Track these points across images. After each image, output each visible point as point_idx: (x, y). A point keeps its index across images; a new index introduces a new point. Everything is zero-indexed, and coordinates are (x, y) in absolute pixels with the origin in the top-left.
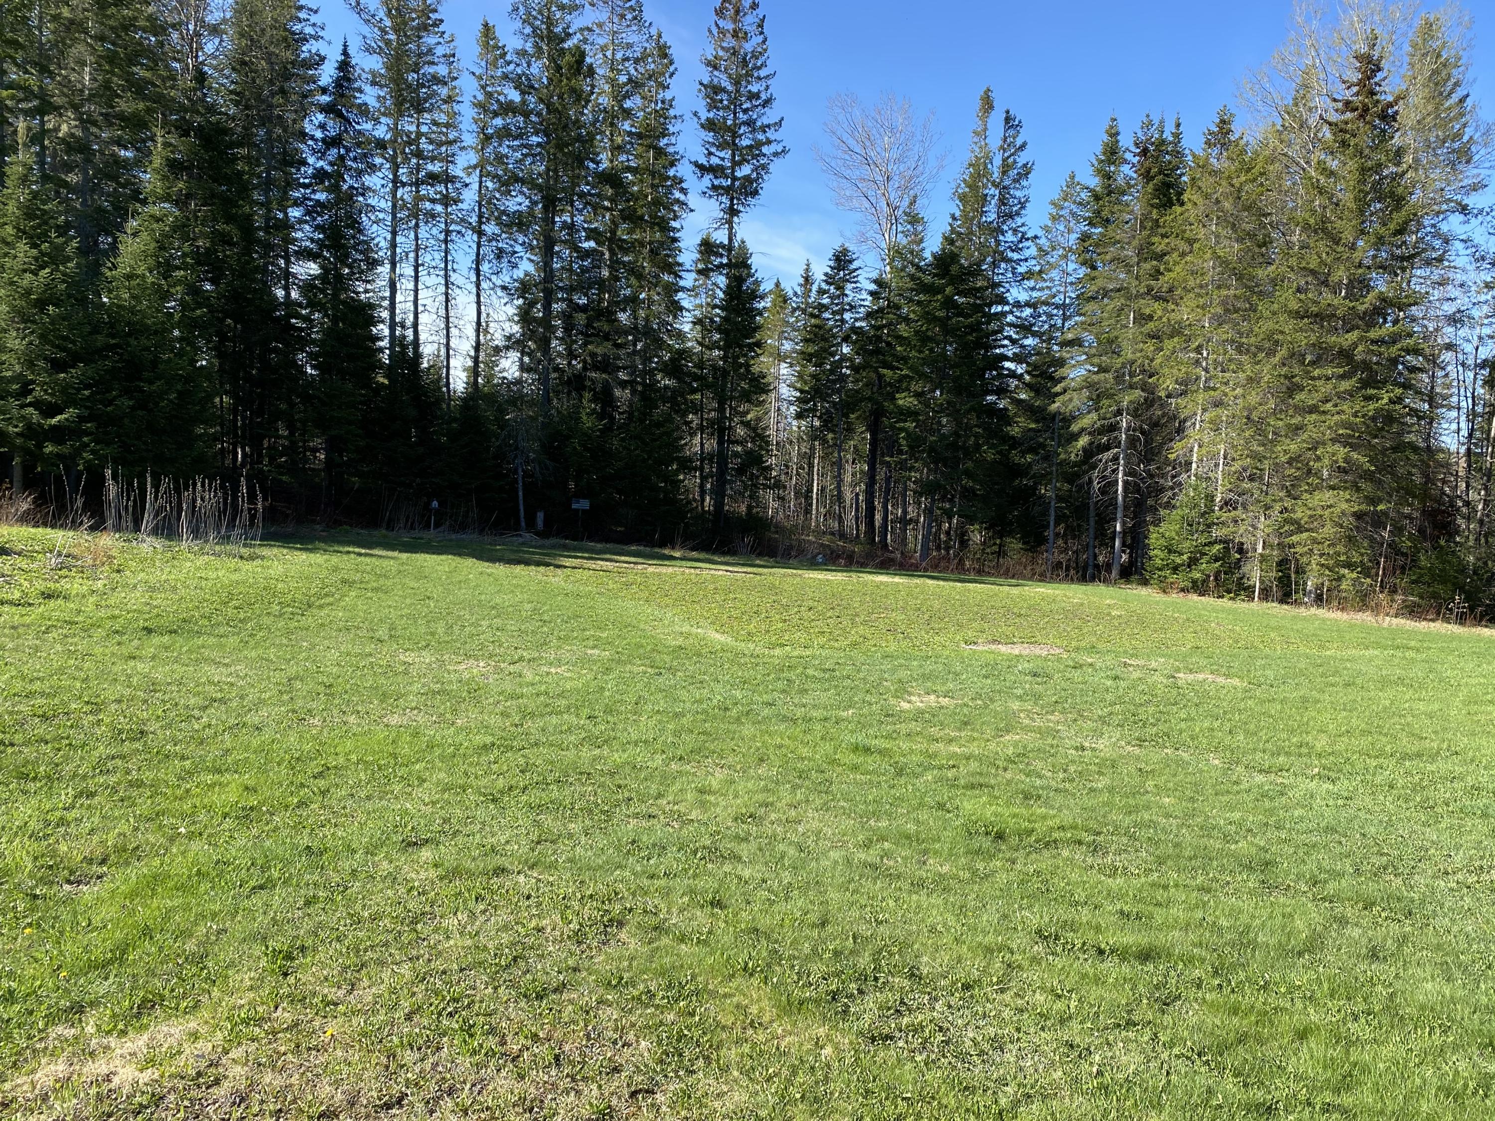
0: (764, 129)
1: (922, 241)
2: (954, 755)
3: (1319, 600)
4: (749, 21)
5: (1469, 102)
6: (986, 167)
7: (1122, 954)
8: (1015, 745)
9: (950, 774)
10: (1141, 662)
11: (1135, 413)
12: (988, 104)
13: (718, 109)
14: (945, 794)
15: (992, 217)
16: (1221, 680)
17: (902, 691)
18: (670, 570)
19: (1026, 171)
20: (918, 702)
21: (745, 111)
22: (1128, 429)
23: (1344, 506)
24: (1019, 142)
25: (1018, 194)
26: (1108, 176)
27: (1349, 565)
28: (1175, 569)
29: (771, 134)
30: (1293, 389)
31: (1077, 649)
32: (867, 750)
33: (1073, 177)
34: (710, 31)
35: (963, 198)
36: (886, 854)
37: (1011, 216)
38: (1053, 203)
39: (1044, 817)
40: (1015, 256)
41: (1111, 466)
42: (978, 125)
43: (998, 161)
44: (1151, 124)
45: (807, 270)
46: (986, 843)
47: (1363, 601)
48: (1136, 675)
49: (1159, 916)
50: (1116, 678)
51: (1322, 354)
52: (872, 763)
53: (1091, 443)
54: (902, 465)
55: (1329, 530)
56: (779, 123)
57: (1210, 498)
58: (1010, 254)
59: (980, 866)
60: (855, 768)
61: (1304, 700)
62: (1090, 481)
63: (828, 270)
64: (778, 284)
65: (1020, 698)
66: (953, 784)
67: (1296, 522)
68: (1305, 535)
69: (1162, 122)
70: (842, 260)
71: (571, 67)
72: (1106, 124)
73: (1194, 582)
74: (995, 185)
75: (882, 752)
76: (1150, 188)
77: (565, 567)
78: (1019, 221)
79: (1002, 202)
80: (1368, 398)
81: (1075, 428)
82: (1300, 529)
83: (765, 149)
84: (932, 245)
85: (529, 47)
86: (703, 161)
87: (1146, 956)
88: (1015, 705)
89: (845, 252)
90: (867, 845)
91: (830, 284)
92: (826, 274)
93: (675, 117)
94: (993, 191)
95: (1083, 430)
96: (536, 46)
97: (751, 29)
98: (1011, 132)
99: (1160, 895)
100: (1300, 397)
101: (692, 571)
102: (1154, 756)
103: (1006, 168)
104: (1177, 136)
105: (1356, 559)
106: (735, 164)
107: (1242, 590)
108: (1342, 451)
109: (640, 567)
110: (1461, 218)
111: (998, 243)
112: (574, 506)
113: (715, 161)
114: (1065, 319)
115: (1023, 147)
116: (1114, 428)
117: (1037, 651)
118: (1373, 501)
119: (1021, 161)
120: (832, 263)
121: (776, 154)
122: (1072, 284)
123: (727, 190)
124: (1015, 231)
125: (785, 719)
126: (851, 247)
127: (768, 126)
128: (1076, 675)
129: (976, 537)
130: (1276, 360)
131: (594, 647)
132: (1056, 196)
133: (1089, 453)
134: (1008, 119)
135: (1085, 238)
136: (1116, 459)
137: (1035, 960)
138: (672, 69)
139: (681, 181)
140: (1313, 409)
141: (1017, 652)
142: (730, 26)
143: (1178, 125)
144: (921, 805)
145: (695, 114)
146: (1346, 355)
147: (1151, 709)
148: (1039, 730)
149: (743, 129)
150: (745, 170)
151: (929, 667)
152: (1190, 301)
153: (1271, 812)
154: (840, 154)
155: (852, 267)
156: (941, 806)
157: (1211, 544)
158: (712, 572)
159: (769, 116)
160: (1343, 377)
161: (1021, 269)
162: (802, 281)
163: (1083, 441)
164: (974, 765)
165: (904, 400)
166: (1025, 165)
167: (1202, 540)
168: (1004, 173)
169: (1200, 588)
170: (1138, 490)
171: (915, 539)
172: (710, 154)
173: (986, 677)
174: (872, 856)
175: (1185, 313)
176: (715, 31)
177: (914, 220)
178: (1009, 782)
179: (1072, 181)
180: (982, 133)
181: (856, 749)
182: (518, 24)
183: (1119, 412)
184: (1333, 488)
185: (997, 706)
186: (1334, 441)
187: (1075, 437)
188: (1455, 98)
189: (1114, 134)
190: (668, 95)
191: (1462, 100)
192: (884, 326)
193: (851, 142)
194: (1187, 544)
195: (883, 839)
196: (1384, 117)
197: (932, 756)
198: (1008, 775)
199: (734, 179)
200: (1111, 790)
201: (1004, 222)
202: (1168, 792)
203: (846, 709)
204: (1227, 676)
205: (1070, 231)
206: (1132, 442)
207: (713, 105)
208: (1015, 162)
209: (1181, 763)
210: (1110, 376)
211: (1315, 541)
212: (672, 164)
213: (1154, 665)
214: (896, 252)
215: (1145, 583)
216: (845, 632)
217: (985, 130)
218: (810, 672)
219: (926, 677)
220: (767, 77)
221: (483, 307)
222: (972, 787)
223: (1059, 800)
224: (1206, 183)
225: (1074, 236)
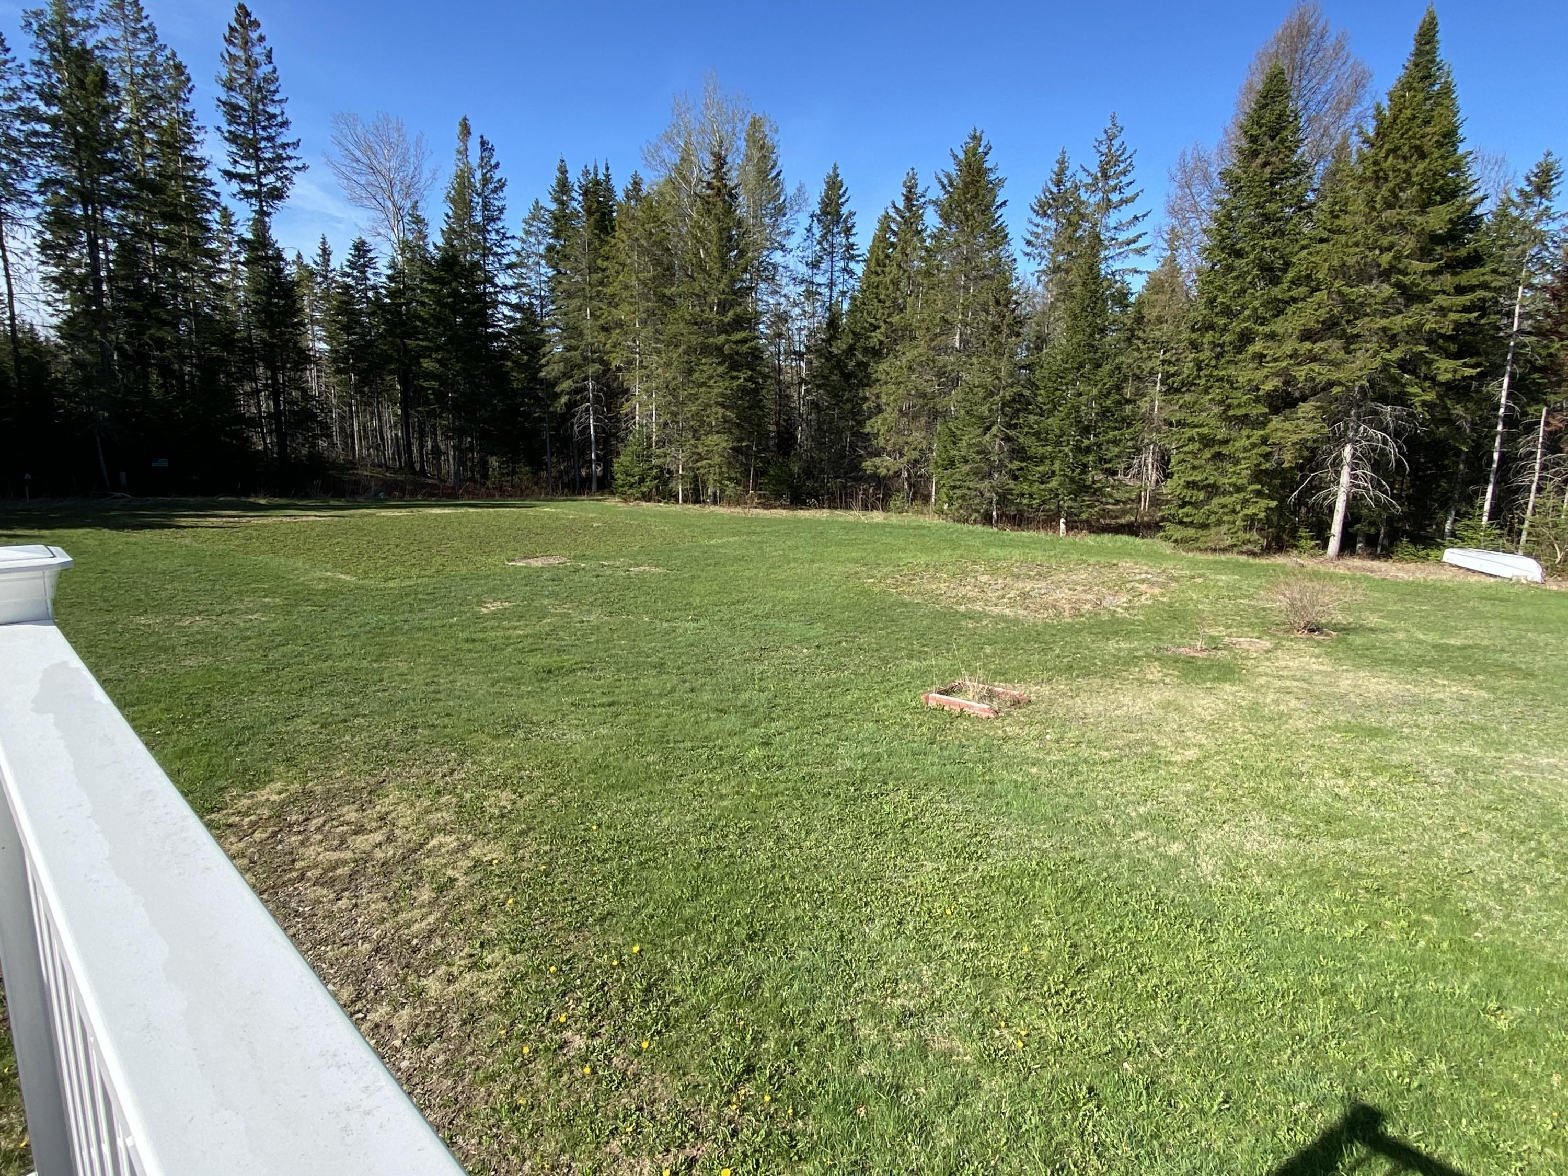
0: (284, 146)
1: (426, 237)
2: (519, 636)
3: (715, 502)
4: (258, 51)
5: (781, 177)
6: (469, 181)
7: (602, 705)
8: (550, 624)
9: (520, 646)
10: (611, 563)
11: (597, 379)
12: (466, 130)
13: (239, 124)
14: (520, 657)
15: (479, 219)
16: (653, 569)
17: (480, 603)
18: (270, 520)
19: (501, 186)
20: (492, 607)
21: (264, 128)
22: (594, 390)
23: (724, 444)
24: (493, 162)
25: (497, 203)
26: (562, 203)
27: (730, 479)
28: (631, 486)
29: (290, 152)
30: (691, 372)
31: (575, 557)
32: (474, 641)
33: (537, 202)
34: (222, 56)
35: (453, 201)
36: (502, 688)
37: (494, 220)
38: (525, 222)
39: (568, 660)
40: (499, 251)
41: (585, 416)
42: (458, 145)
43: (478, 175)
44: (588, 172)
45: (324, 243)
46: (545, 675)
47: (738, 501)
48: (608, 572)
49: (617, 691)
50: (597, 576)
51: (705, 350)
52: (479, 646)
53: (570, 400)
54: (432, 414)
55: (717, 459)
56: (296, 144)
57: (649, 438)
58: (495, 249)
59: (544, 685)
60: (470, 651)
61: (693, 577)
62: (572, 424)
63: (350, 257)
64: (299, 256)
65: (547, 597)
66: (522, 651)
67: (699, 454)
68: (704, 462)
69: (596, 167)
70: (361, 249)
71: (96, 86)
72: (557, 163)
73: (643, 494)
74: (479, 195)
75: (482, 640)
76: (592, 220)
77: (185, 527)
78: (500, 224)
79: (485, 207)
80: (733, 378)
81: (558, 389)
82: (702, 459)
83: (286, 163)
84: (435, 239)
85: (46, 58)
86: (230, 168)
87: (610, 705)
88: (546, 602)
89: (363, 243)
90: (493, 686)
91: (353, 269)
92: (348, 260)
93: (198, 128)
94: (476, 199)
95: (562, 392)
96: (53, 58)
97: (262, 59)
98: (486, 154)
99: (618, 684)
100: (696, 375)
101: (288, 519)
102: (617, 620)
103: (486, 181)
104: (607, 176)
105: (734, 475)
106: (260, 174)
107: (670, 496)
108: (721, 411)
109: (244, 520)
110: (781, 253)
111: (485, 239)
112: (153, 465)
113: (241, 169)
114: (542, 307)
115: (497, 165)
116: (585, 388)
117: (551, 561)
118: (740, 440)
119: (496, 177)
120: (353, 252)
121: (297, 169)
122: (545, 282)
123: (256, 194)
124: (498, 232)
125: (419, 629)
126: (368, 240)
127: (288, 145)
128: (576, 577)
129: (494, 462)
130: (680, 350)
131: (266, 596)
132: (527, 215)
133: (571, 405)
134: (483, 143)
135: (550, 248)
136: (587, 409)
137: (572, 712)
138: (190, 85)
139: (212, 184)
140: (703, 384)
141: (540, 564)
142: (240, 53)
143: (607, 169)
144: (511, 664)
145: (218, 129)
146: (719, 349)
147: (616, 594)
148: (560, 615)
149: (263, 144)
150: (269, 180)
151: (492, 584)
152: (625, 307)
153: (668, 641)
154: (347, 162)
155: (370, 255)
156: (520, 663)
157: (651, 469)
158: (304, 519)
159: (286, 136)
160: (719, 364)
161: (505, 261)
162: (320, 252)
163: (564, 400)
164: (530, 640)
165: (427, 364)
166: (500, 181)
167: (646, 467)
168: (484, 185)
169: (647, 497)
170: (604, 431)
171: (449, 466)
172: (235, 162)
173: (526, 585)
174: (496, 689)
175: (621, 314)
176: (226, 56)
177: (418, 220)
178: (549, 646)
179: (537, 206)
180: (464, 152)
181: (467, 640)
182: (32, 39)
183: (586, 379)
184: (717, 432)
185: (536, 604)
186: (717, 403)
187: (557, 396)
188: (774, 173)
189: (563, 171)
190: (188, 108)
191: (778, 174)
192: (403, 304)
193: (358, 153)
194: (636, 470)
195: (498, 681)
196: (731, 195)
197: (508, 638)
198: (548, 642)
199: (261, 185)
200: (597, 642)
201: (488, 224)
202: (623, 638)
203: (452, 618)
204: (656, 566)
205: (540, 243)
206: (597, 399)
207: (233, 120)
208: (492, 177)
209: (630, 623)
210: (577, 353)
211: (710, 466)
212: (201, 168)
213: (618, 563)
214: (405, 246)
215: (613, 494)
216: (429, 563)
217: (466, 150)
218: (420, 597)
219: (492, 591)
220: (281, 101)
221: (13, 281)
222: (532, 651)
223: (574, 650)
224: (629, 225)
225: (542, 248)
